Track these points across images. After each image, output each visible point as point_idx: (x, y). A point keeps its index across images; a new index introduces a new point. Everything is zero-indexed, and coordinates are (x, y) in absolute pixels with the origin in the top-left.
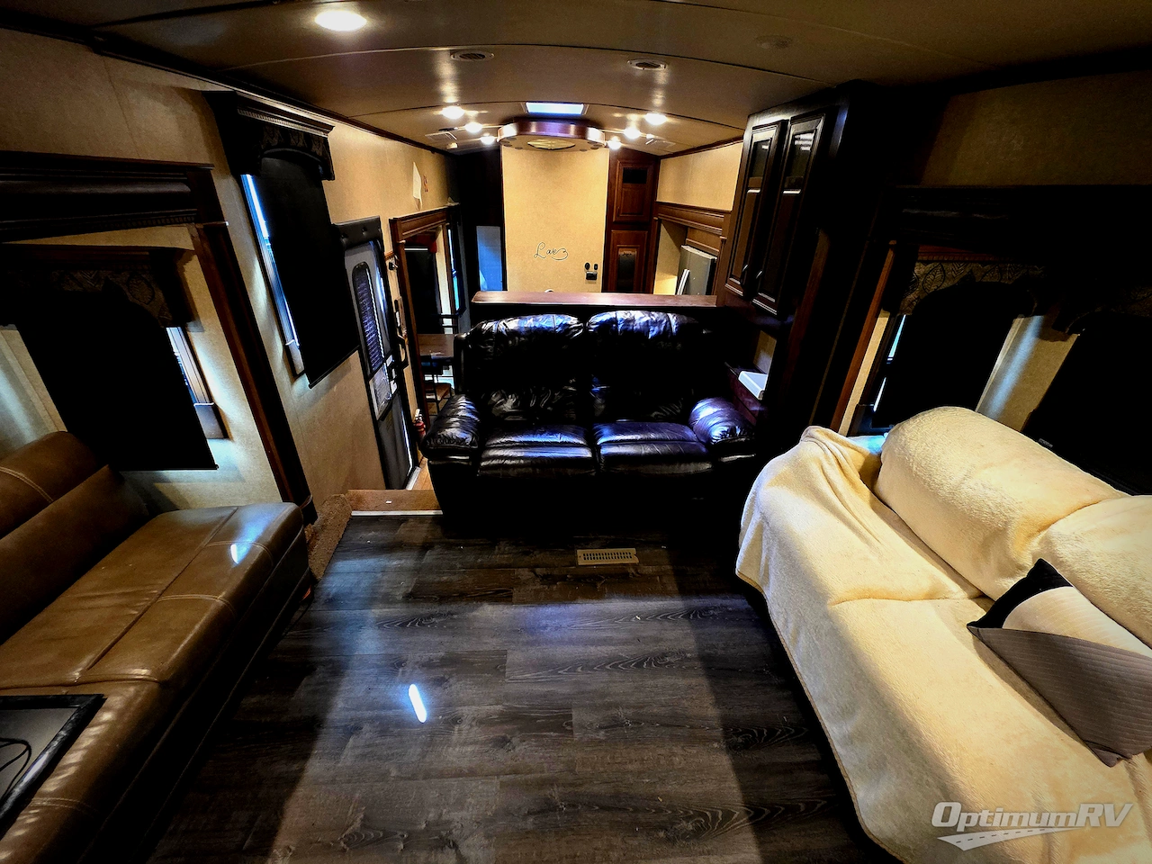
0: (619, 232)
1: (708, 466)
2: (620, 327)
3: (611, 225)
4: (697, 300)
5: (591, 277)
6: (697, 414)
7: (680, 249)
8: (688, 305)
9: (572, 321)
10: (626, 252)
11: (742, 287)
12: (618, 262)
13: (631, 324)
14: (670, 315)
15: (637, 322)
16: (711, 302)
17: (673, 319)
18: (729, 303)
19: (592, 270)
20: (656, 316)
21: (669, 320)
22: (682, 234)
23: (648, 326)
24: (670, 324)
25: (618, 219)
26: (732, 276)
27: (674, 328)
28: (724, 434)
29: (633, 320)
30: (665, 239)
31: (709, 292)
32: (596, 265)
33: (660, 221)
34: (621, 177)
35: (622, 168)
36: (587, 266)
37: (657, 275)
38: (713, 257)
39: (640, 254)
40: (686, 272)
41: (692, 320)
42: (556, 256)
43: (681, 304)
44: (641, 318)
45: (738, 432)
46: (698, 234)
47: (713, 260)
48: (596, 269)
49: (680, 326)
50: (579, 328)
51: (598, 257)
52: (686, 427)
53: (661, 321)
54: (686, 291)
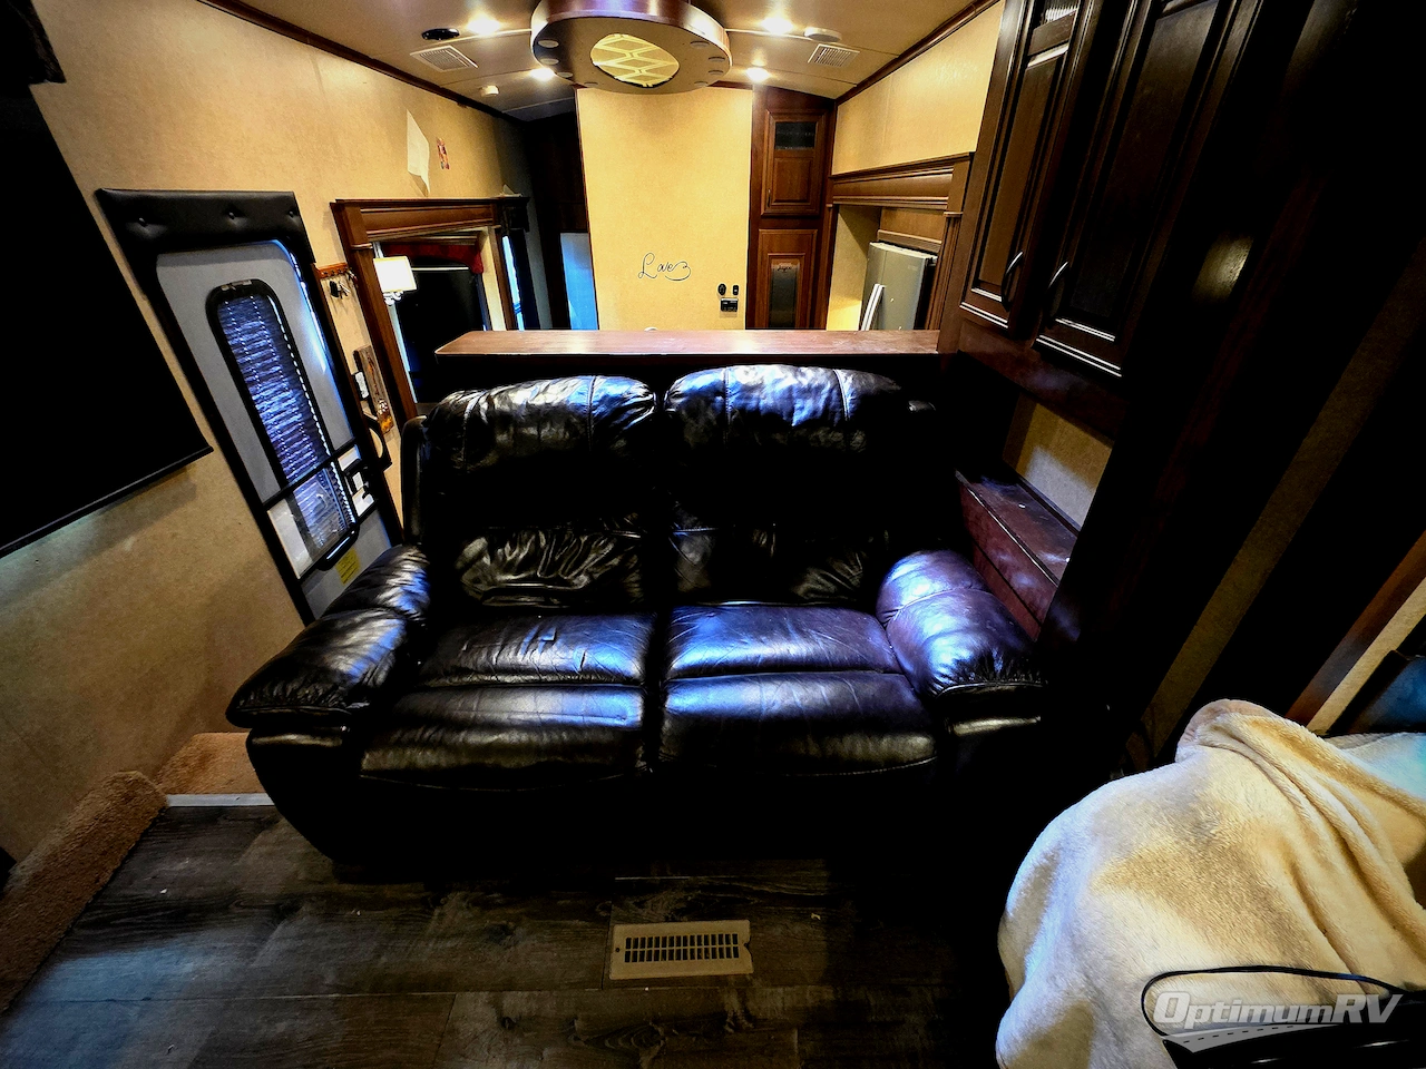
0: (773, 232)
1: (920, 741)
2: (731, 400)
3: (756, 221)
4: (897, 341)
5: (728, 307)
6: (896, 594)
7: (866, 249)
8: (879, 350)
9: (635, 390)
10: (786, 266)
11: (1006, 307)
12: (771, 282)
13: (756, 394)
14: (841, 374)
15: (768, 390)
16: (926, 343)
17: (847, 381)
18: (970, 343)
19: (729, 295)
20: (810, 376)
21: (837, 385)
22: (871, 221)
23: (790, 398)
24: (840, 394)
25: (769, 210)
26: (977, 284)
27: (848, 400)
28: (962, 669)
29: (759, 387)
30: (844, 237)
31: (920, 323)
32: (736, 287)
33: (836, 209)
34: (773, 137)
35: (773, 122)
36: (722, 290)
37: (832, 301)
38: (929, 256)
39: (806, 269)
40: (877, 289)
41: (888, 384)
42: (673, 274)
43: (866, 348)
44: (777, 381)
45: (998, 667)
46: (901, 216)
47: (930, 261)
48: (735, 293)
49: (863, 399)
50: (647, 405)
51: (736, 274)
52: (872, 621)
53: (819, 388)
54: (877, 323)
